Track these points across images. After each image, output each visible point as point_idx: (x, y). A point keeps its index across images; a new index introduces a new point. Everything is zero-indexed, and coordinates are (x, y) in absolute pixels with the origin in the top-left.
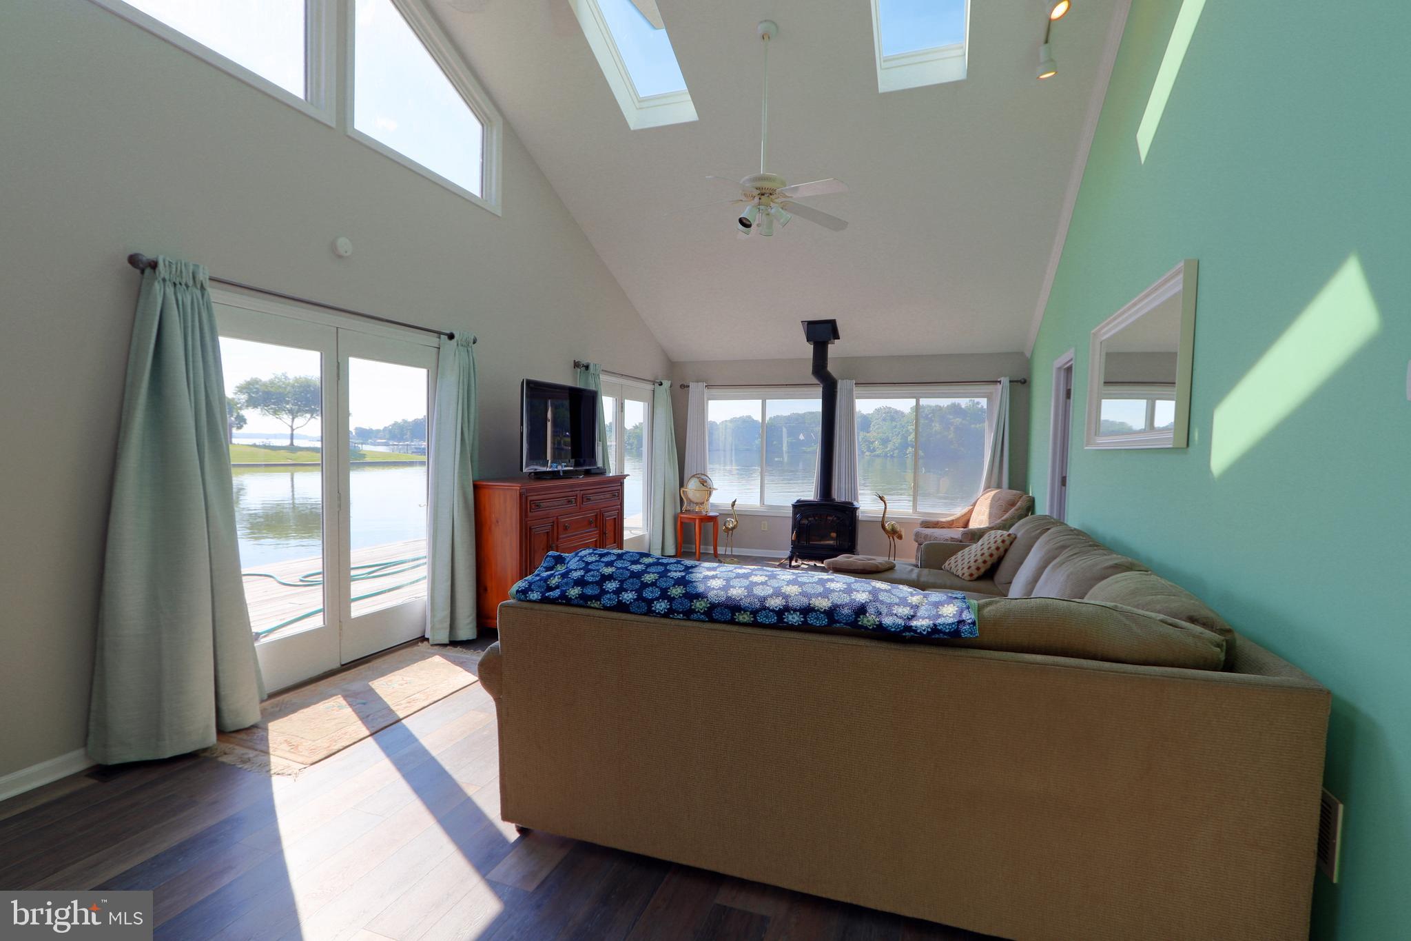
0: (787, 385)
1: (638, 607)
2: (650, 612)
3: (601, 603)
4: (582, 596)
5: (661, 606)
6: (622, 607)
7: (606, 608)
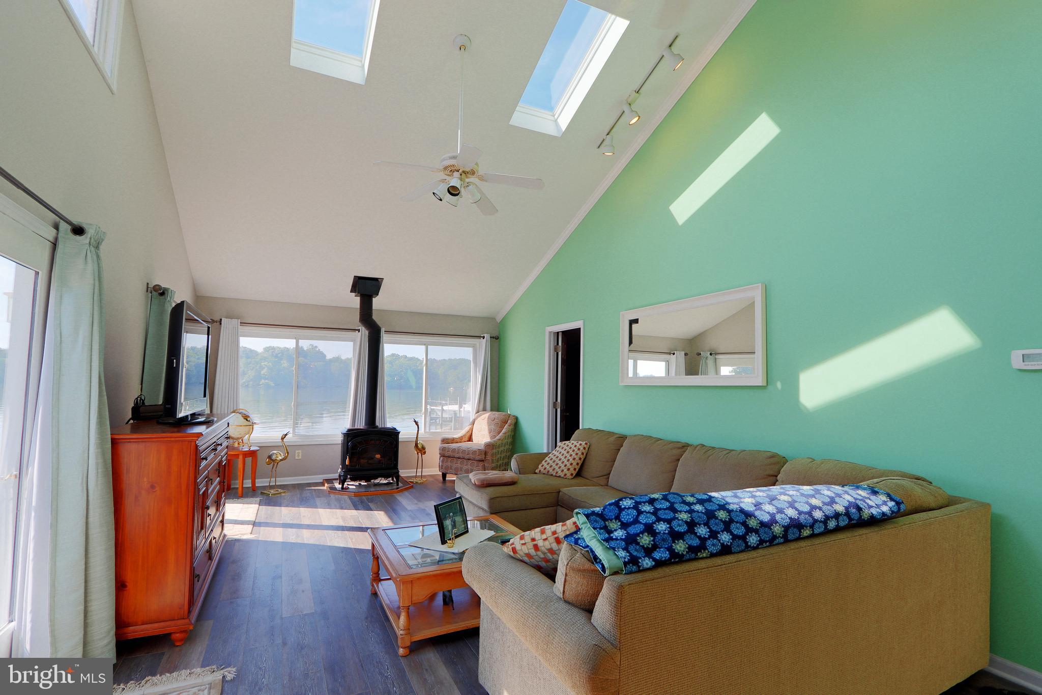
0: (324, 328)
1: (738, 546)
2: (748, 548)
3: (708, 552)
4: (691, 549)
5: (753, 539)
6: (726, 550)
7: (713, 555)
